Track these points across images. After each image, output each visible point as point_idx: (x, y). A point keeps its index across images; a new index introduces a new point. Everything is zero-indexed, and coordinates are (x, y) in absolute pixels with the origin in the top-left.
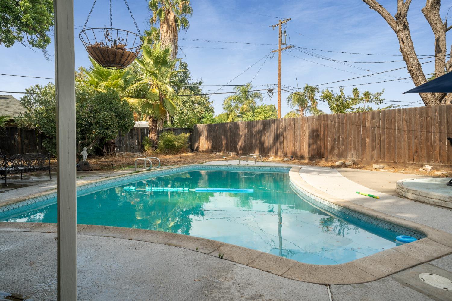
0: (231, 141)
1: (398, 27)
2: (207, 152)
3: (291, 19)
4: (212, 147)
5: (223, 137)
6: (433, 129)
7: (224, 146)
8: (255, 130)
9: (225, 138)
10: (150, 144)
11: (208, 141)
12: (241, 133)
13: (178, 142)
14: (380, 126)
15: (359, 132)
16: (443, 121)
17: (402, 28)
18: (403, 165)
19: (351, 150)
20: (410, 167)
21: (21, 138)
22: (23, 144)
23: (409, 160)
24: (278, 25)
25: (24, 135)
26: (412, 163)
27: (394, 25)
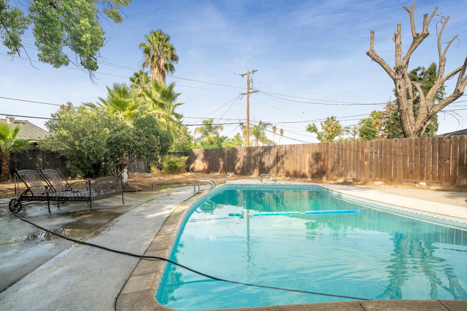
0: (228, 163)
1: (397, 76)
2: (203, 171)
3: (257, 70)
4: (208, 167)
5: (220, 159)
6: (426, 155)
7: (221, 167)
8: (253, 154)
9: (222, 160)
10: (156, 166)
11: (204, 162)
12: (239, 157)
13: (180, 164)
14: (377, 152)
15: (358, 156)
16: (435, 148)
17: (400, 77)
18: (399, 182)
19: (350, 170)
20: (404, 184)
21: (43, 160)
22: (45, 165)
23: (404, 178)
24: (246, 74)
25: (45, 157)
26: (406, 180)
27: (393, 75)
